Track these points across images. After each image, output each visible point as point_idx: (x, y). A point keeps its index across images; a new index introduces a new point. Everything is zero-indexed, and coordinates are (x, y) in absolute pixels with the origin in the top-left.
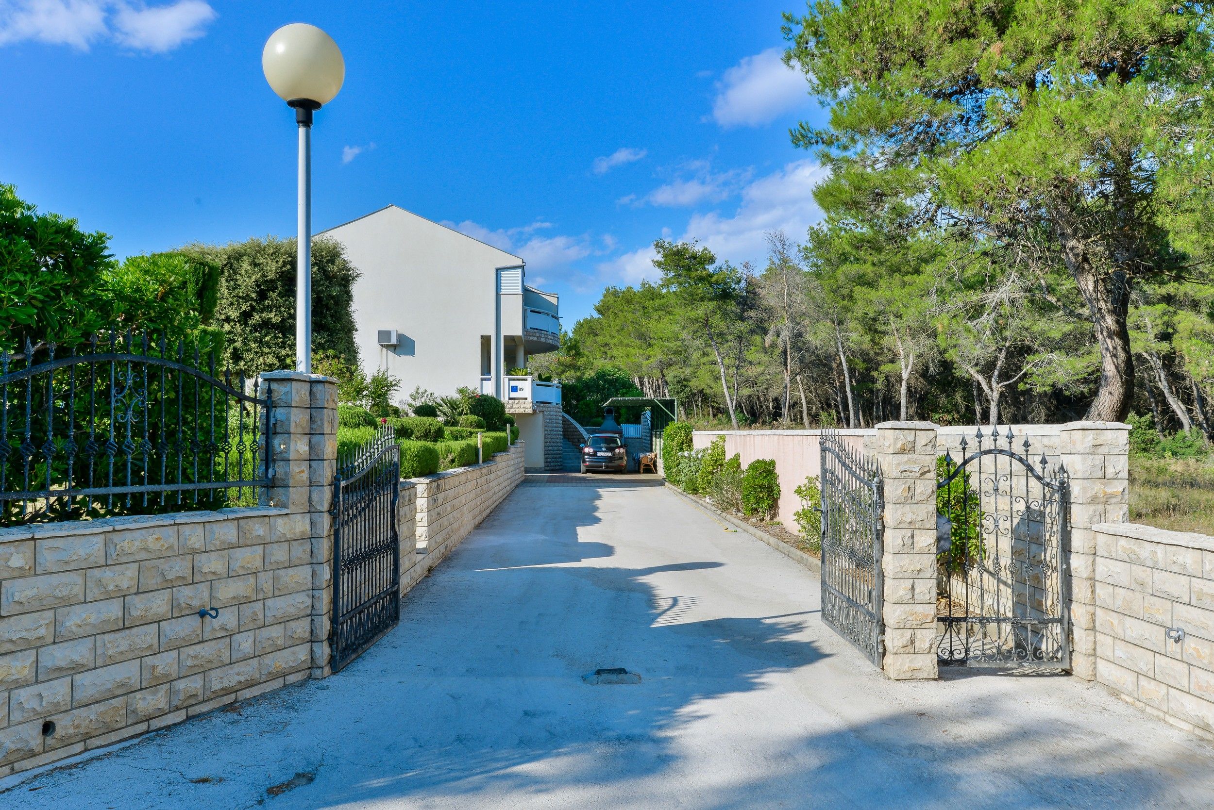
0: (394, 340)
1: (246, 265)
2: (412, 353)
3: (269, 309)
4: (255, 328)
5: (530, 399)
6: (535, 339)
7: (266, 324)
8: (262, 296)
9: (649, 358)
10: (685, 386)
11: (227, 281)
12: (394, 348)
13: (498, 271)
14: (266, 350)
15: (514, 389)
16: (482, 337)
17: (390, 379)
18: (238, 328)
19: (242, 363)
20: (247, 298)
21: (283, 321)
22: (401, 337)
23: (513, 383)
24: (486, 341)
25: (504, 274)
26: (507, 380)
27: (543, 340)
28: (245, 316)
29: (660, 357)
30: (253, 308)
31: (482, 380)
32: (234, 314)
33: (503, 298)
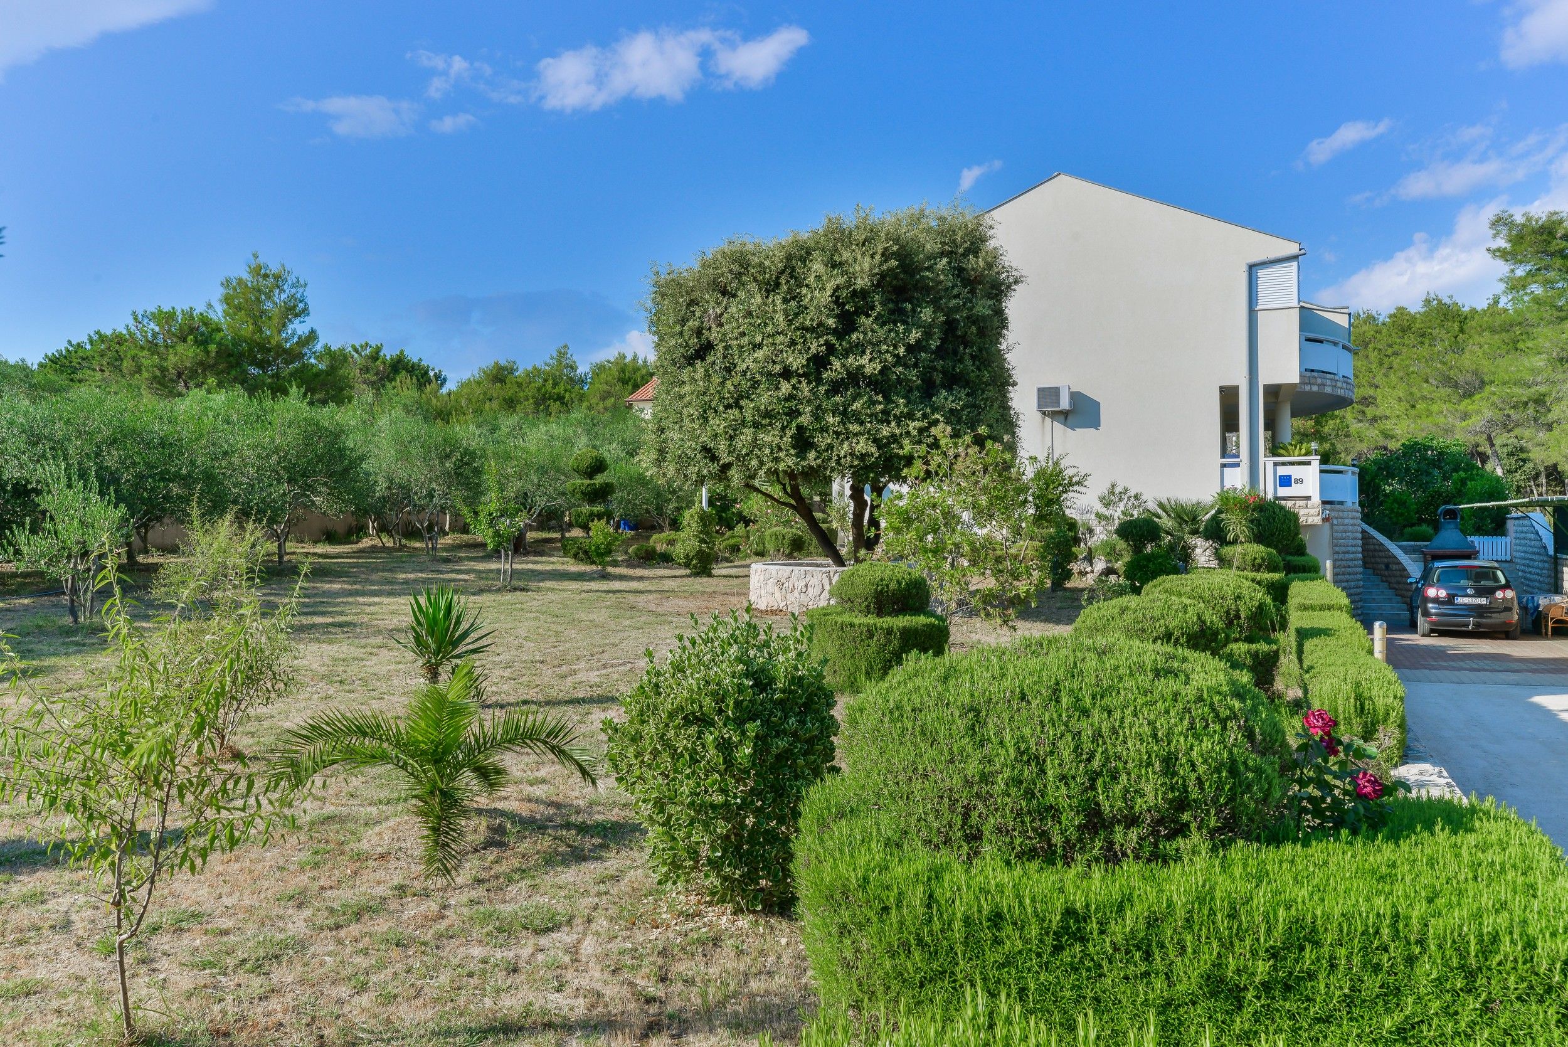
0: (1065, 403)
1: (818, 267)
2: (1095, 423)
3: (858, 349)
4: (836, 387)
5: (1316, 499)
6: (1315, 388)
7: (854, 377)
8: (847, 323)
9: (1465, 416)
10: (1524, 461)
11: (785, 301)
12: (1064, 417)
13: (1252, 268)
14: (855, 428)
15: (1286, 481)
16: (1223, 390)
17: (1069, 472)
18: (805, 389)
19: (812, 455)
20: (817, 330)
21: (884, 371)
22: (1075, 397)
23: (1283, 471)
24: (1229, 397)
25: (1262, 273)
26: (1270, 466)
27: (1328, 390)
28: (819, 363)
29: (1488, 414)
30: (830, 348)
31: (1224, 466)
32: (797, 361)
33: (1261, 316)
